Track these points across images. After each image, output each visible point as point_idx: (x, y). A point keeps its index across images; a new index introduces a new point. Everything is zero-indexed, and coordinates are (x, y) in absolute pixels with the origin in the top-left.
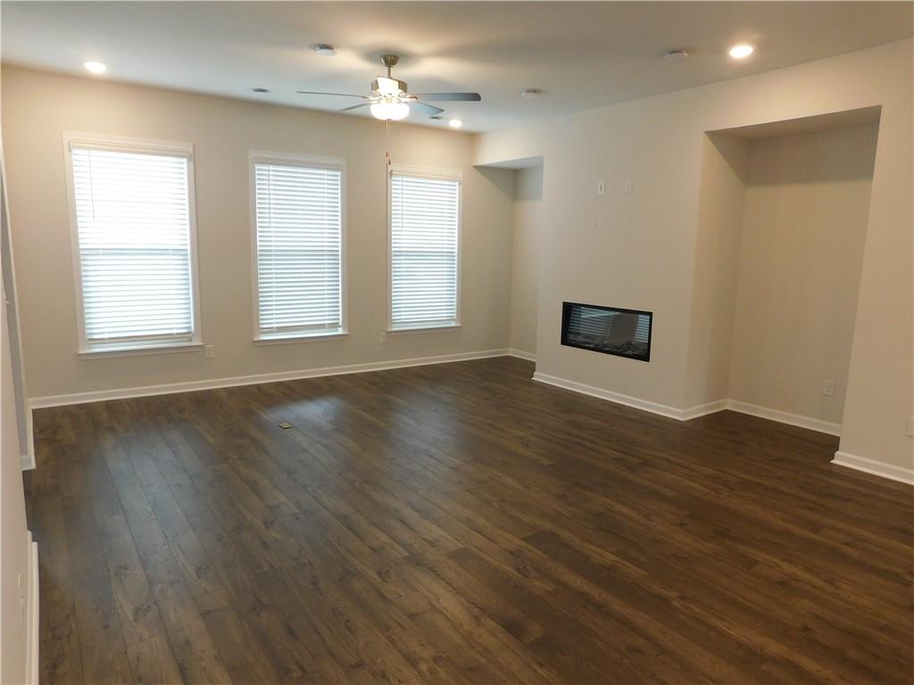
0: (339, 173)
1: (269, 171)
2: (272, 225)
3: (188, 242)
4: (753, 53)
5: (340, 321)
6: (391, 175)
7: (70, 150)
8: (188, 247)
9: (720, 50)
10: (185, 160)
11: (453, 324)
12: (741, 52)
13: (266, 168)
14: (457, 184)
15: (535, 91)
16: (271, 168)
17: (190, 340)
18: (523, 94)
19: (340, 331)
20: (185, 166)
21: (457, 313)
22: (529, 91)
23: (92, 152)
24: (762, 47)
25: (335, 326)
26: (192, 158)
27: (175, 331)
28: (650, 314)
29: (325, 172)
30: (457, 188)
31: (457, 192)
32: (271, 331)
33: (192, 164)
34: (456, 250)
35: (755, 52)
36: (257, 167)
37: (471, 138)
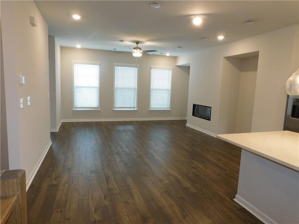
0: (137, 68)
1: (118, 68)
2: (119, 81)
3: (98, 85)
4: (223, 38)
5: (136, 107)
6: (151, 68)
7: (74, 64)
8: (98, 86)
9: (216, 37)
10: (98, 66)
11: (169, 109)
12: (221, 38)
13: (118, 67)
14: (171, 71)
15: (180, 47)
16: (119, 67)
17: (98, 109)
18: (177, 48)
19: (136, 109)
20: (98, 67)
21: (170, 106)
22: (178, 47)
23: (78, 65)
24: (226, 37)
25: (134, 108)
26: (100, 65)
27: (94, 106)
28: (211, 107)
29: (133, 68)
30: (171, 72)
31: (171, 73)
32: (117, 108)
33: (100, 66)
34: (170, 89)
35: (224, 38)
36: (116, 67)
37: (175, 58)
